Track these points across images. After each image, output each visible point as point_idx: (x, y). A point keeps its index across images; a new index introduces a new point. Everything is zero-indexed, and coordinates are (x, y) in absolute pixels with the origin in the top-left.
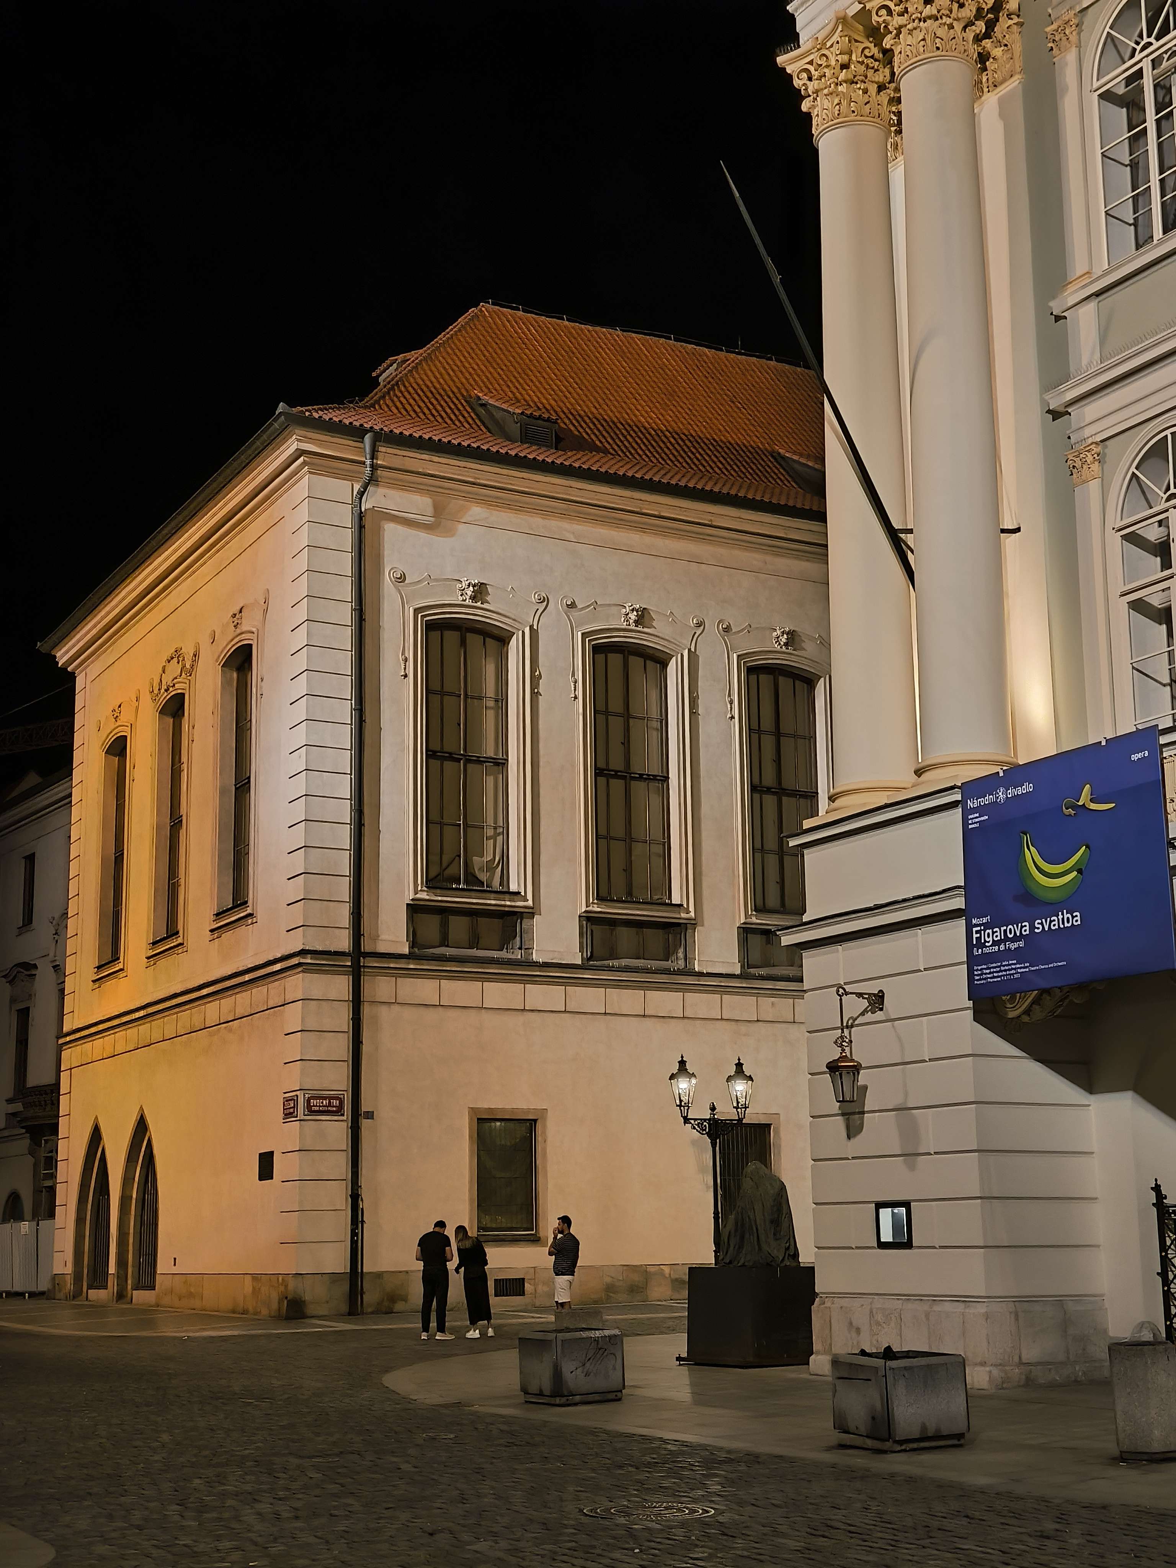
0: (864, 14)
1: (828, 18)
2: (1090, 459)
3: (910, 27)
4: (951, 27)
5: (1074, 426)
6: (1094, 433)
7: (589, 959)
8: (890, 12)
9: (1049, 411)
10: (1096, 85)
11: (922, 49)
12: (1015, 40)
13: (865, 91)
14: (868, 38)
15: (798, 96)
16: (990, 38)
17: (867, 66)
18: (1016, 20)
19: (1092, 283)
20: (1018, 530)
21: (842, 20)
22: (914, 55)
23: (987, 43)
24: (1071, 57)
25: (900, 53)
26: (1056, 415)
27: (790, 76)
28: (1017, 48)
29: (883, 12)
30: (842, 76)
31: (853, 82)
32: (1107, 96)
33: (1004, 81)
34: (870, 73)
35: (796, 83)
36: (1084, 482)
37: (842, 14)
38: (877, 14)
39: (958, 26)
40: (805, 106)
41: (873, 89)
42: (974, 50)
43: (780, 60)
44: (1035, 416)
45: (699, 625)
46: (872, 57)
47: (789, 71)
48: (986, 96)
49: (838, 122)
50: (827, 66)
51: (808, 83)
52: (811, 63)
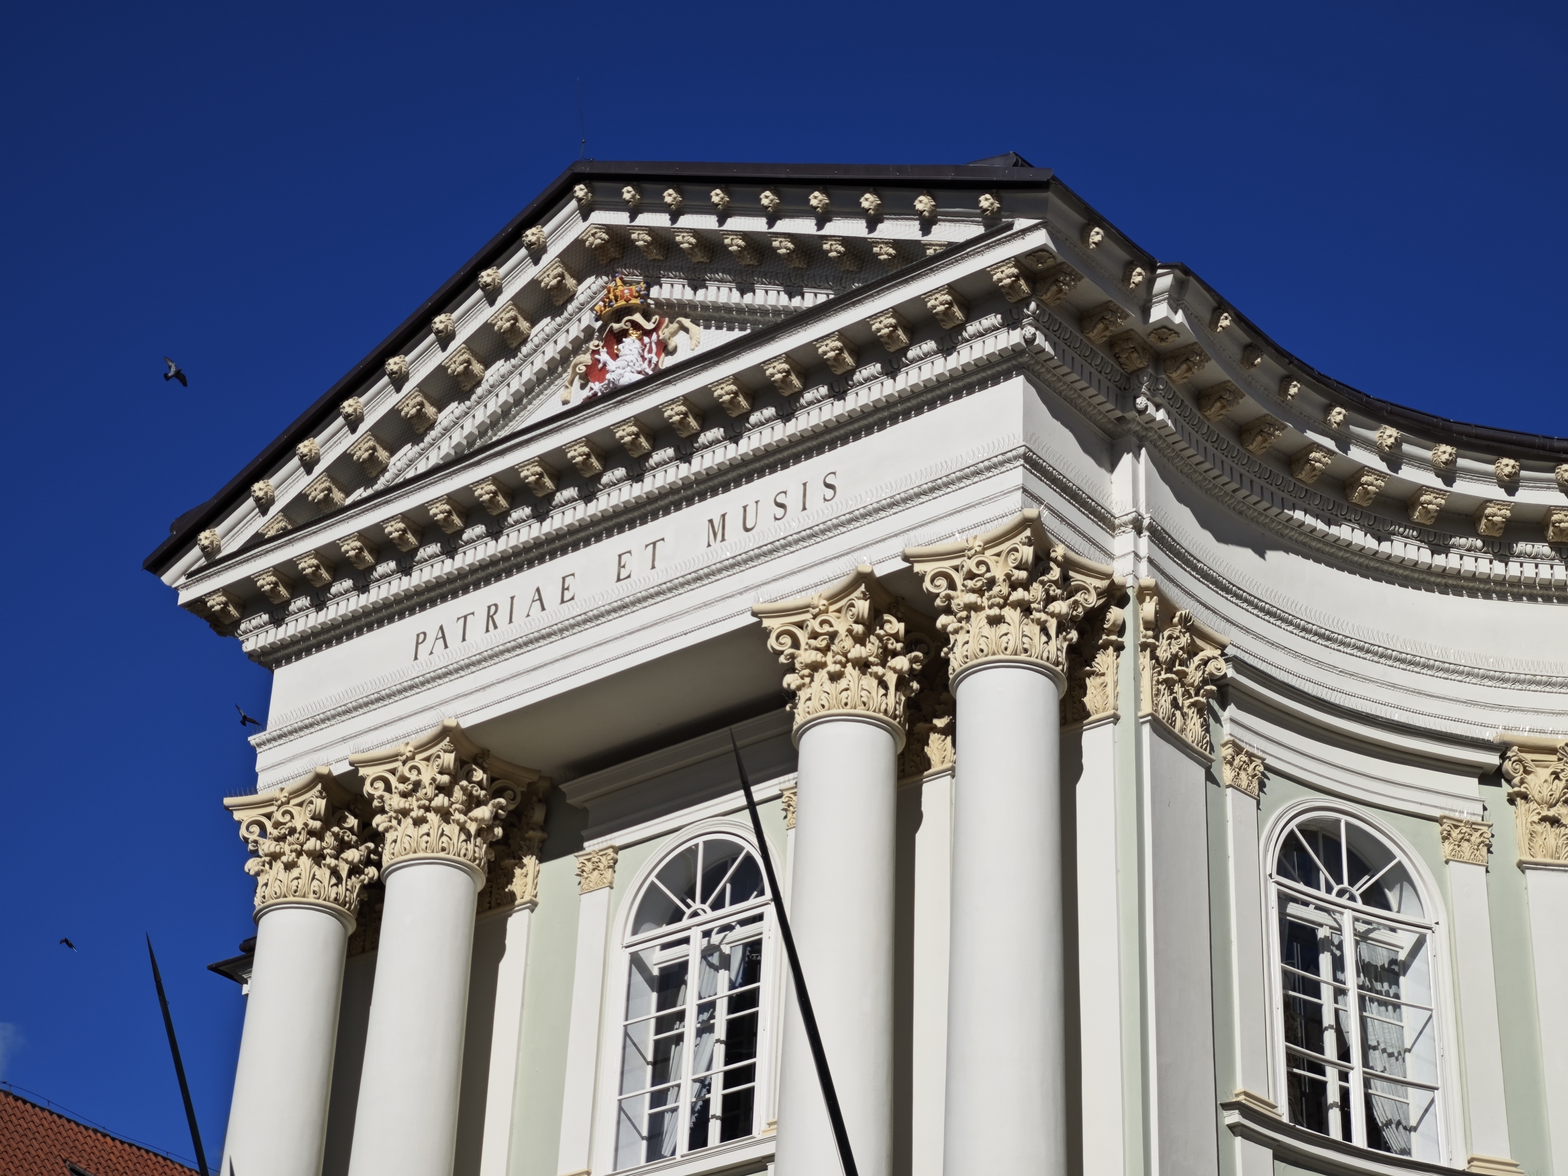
0: (352, 781)
1: (303, 770)
4: (463, 826)
8: (388, 788)
10: (628, 940)
11: (424, 845)
13: (336, 871)
21: (324, 778)
22: (413, 850)
24: (602, 899)
25: (395, 841)
27: (237, 825)
29: (380, 785)
30: (309, 845)
35: (244, 835)
37: (324, 771)
38: (372, 785)
40: (250, 868)
43: (226, 801)
47: (237, 817)
49: (293, 902)
50: (291, 827)
51: (261, 840)
52: (268, 816)
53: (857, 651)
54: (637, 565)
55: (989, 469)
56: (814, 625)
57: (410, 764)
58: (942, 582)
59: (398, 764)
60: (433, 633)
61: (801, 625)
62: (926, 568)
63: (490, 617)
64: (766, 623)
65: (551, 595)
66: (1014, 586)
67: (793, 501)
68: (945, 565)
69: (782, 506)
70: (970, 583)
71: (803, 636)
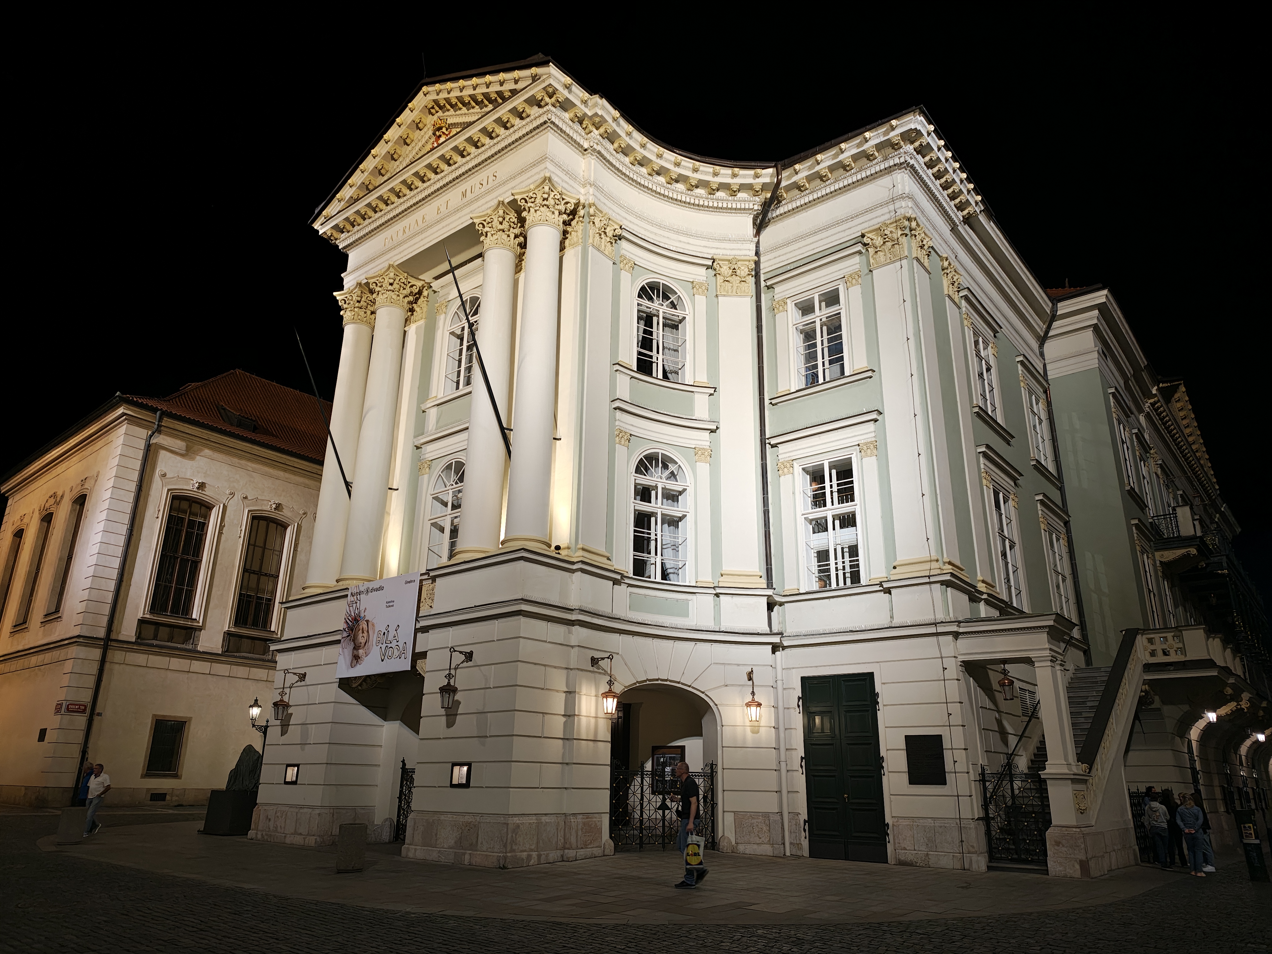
0: (367, 284)
1: (354, 283)
2: (426, 466)
3: (382, 292)
4: (398, 296)
5: (423, 453)
6: (430, 456)
7: (225, 652)
8: (377, 285)
9: (415, 446)
10: (449, 329)
11: (386, 301)
12: (424, 305)
13: (365, 313)
14: (370, 293)
15: (340, 309)
16: (416, 303)
17: (368, 304)
18: (426, 299)
19: (436, 400)
20: (398, 489)
21: (359, 284)
22: (383, 303)
23: (414, 305)
24: (442, 317)
25: (379, 301)
26: (418, 448)
27: (338, 301)
28: (425, 310)
29: (374, 284)
30: (357, 305)
31: (361, 308)
32: (452, 333)
33: (419, 320)
34: (369, 306)
35: (340, 304)
36: (423, 475)
37: (359, 282)
38: (372, 284)
39: (401, 296)
40: (342, 313)
41: (369, 313)
42: (407, 307)
43: (335, 294)
44: (410, 447)
45: (304, 514)
46: (371, 301)
47: (338, 298)
48: (412, 324)
49: (353, 321)
50: (352, 300)
51: (344, 305)
52: (346, 297)
53: (500, 227)
54: (443, 209)
55: (537, 163)
56: (488, 220)
57: (382, 277)
58: (523, 201)
59: (378, 278)
60: (389, 237)
61: (485, 221)
62: (518, 197)
63: (404, 231)
64: (475, 221)
65: (420, 222)
66: (544, 200)
67: (485, 183)
68: (524, 196)
69: (482, 184)
70: (530, 200)
71: (485, 223)
